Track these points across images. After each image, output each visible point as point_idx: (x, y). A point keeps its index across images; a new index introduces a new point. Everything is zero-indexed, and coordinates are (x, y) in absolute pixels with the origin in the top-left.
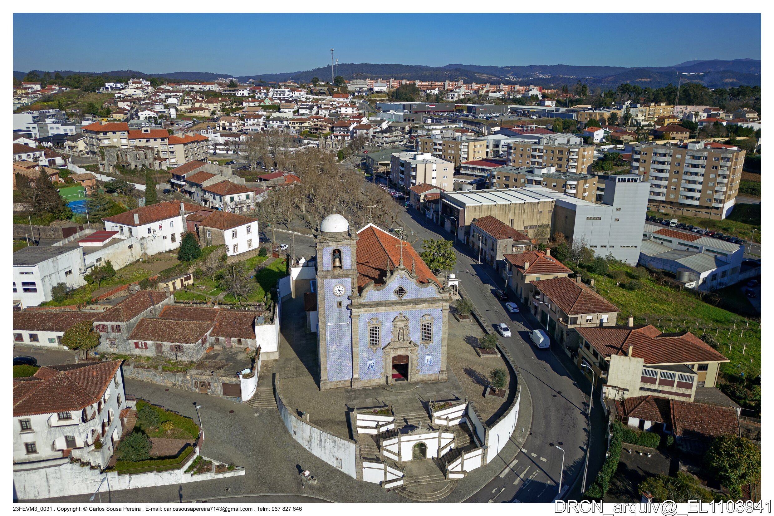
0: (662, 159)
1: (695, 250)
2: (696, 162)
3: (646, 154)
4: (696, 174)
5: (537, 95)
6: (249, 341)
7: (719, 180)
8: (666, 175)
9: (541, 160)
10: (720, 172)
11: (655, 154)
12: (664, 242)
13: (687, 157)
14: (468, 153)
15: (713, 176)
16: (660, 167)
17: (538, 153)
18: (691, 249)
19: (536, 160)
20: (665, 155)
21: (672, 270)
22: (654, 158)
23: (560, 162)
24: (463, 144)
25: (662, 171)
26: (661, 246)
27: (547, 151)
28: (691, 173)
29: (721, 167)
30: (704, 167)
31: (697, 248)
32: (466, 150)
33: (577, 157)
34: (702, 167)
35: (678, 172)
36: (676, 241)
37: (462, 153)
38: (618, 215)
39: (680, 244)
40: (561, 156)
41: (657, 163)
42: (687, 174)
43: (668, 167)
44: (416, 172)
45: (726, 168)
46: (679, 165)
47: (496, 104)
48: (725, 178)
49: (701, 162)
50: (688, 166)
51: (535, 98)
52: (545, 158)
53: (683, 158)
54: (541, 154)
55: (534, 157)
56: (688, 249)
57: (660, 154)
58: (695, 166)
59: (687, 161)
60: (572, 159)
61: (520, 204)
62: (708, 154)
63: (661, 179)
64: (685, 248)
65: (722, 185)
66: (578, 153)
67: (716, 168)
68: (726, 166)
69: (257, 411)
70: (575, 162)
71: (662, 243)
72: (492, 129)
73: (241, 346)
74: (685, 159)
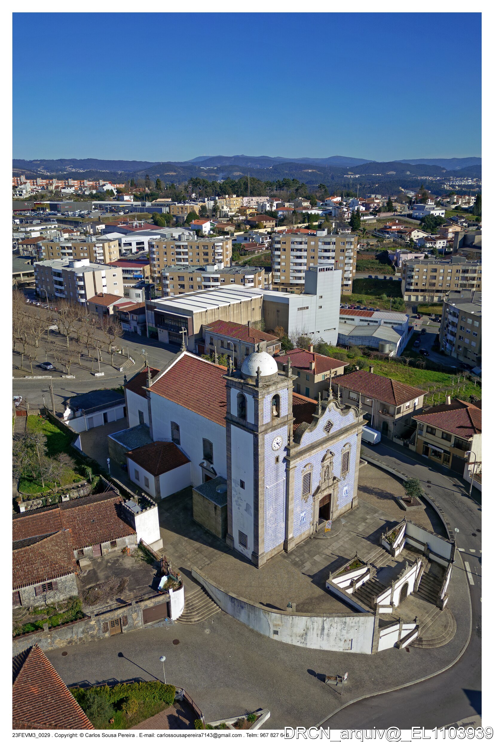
0: (300, 247)
1: (375, 324)
2: (327, 247)
3: (285, 243)
4: (328, 258)
5: (112, 190)
6: (127, 539)
7: (347, 261)
8: (304, 261)
9: (187, 257)
10: (347, 254)
11: (293, 243)
12: (347, 321)
13: (320, 243)
14: (104, 254)
15: (341, 258)
16: (299, 254)
17: (182, 250)
18: (371, 324)
19: (182, 257)
20: (301, 243)
21: (371, 344)
22: (293, 246)
23: (206, 257)
24: (97, 245)
25: (300, 257)
26: (345, 325)
27: (191, 247)
28: (324, 257)
29: (347, 249)
30: (334, 251)
31: (376, 322)
32: (102, 251)
33: (221, 251)
34: (332, 251)
35: (314, 257)
36: (357, 318)
37: (98, 255)
38: (321, 302)
39: (361, 320)
40: (207, 251)
41: (295, 250)
42: (321, 258)
43: (305, 254)
44: (84, 281)
45: (350, 251)
46: (314, 251)
47: (75, 201)
48: (350, 259)
49: (331, 247)
50: (321, 251)
51: (110, 193)
52: (190, 254)
53: (316, 245)
54: (186, 250)
55: (179, 253)
56: (369, 324)
57: (296, 242)
58: (326, 251)
59: (320, 247)
60: (217, 253)
61: (237, 304)
62: (336, 240)
63: (300, 264)
64: (366, 323)
65: (349, 265)
66: (222, 247)
67: (343, 251)
68: (350, 249)
69: (202, 626)
70: (221, 255)
71: (345, 322)
72: (97, 227)
73: (116, 549)
74: (318, 245)
